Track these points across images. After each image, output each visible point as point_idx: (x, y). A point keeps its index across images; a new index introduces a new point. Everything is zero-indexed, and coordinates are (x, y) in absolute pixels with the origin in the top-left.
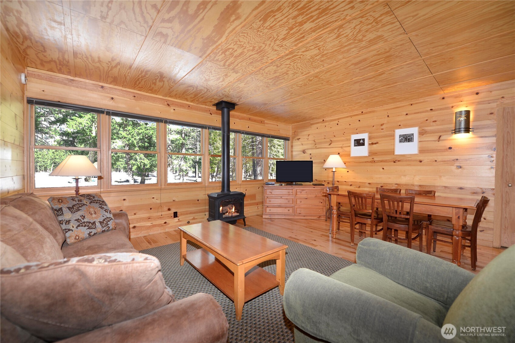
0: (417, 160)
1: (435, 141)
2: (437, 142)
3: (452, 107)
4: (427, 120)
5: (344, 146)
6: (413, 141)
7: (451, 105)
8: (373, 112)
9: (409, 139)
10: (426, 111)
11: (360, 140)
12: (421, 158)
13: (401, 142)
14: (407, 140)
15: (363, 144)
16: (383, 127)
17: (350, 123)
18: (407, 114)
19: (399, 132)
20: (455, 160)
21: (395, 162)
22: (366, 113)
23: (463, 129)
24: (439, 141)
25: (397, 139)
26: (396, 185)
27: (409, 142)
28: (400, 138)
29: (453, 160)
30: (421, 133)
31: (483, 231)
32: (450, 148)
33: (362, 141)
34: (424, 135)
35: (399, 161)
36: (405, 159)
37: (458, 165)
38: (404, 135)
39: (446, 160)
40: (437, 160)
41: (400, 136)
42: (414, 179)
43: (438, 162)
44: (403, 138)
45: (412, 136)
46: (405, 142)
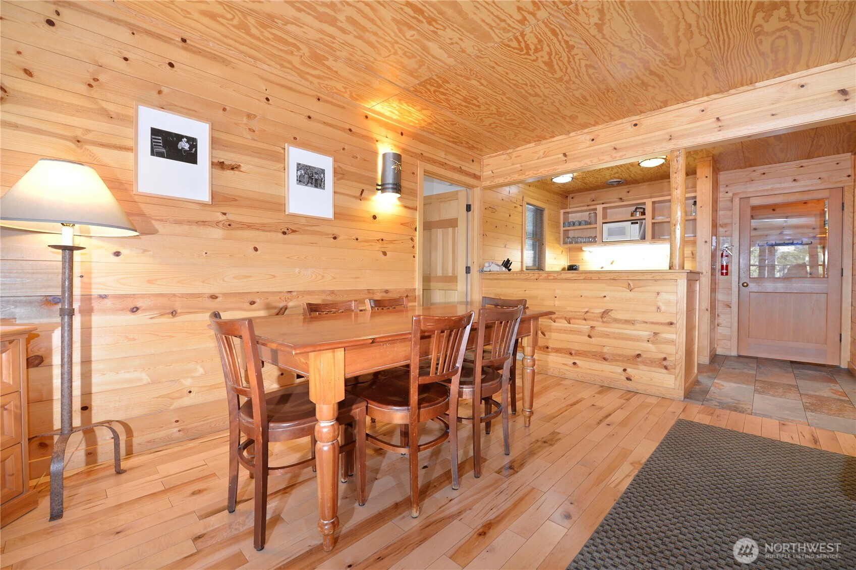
0: (328, 234)
1: (355, 197)
2: (358, 201)
3: (378, 141)
4: (343, 149)
5: (90, 137)
6: (324, 187)
7: (375, 137)
9: (316, 180)
10: (343, 130)
11: (180, 137)
12: (336, 231)
13: (300, 181)
14: (313, 181)
15: (191, 157)
16: (254, 124)
18: (309, 117)
19: (297, 156)
20: (380, 241)
21: (284, 233)
22: (197, 51)
24: (360, 200)
25: (293, 174)
26: (289, 295)
27: (316, 186)
28: (299, 173)
29: (378, 240)
30: (339, 174)
32: (375, 217)
33: (184, 145)
35: (294, 231)
36: (307, 228)
37: (384, 250)
38: (307, 166)
39: (370, 239)
40: (359, 238)
41: (298, 167)
42: (323, 277)
43: (360, 242)
44: (305, 173)
45: (322, 175)
46: (310, 184)
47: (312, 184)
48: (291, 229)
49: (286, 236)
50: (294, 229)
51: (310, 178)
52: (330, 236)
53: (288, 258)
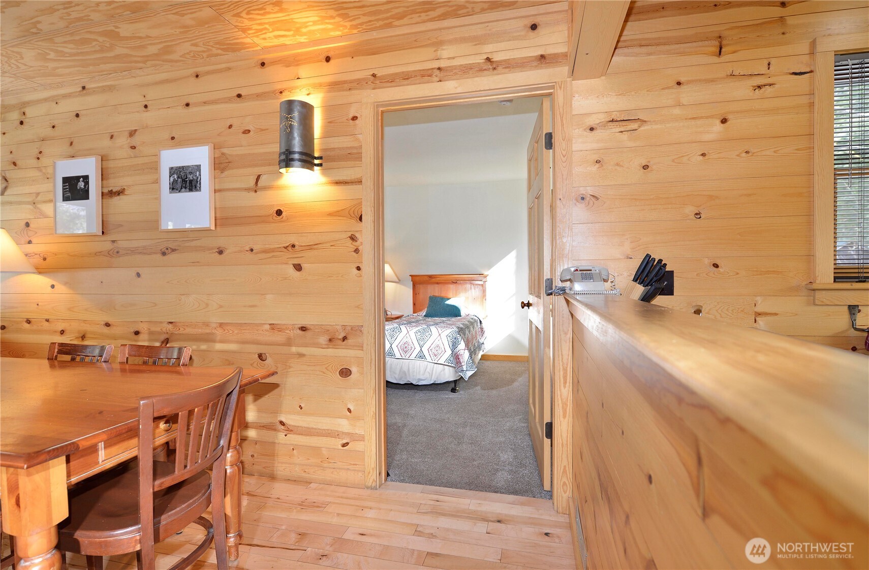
0: (212, 249)
1: (248, 190)
2: (253, 194)
3: (281, 92)
4: (230, 127)
5: (40, 199)
6: (200, 187)
7: (279, 87)
8: (110, 89)
9: (191, 181)
10: (228, 100)
12: (221, 242)
13: (173, 189)
14: (188, 184)
16: (136, 140)
17: (55, 123)
18: (187, 105)
19: (169, 159)
20: (290, 248)
21: (164, 254)
22: (94, 91)
23: (296, 156)
24: (256, 191)
25: (165, 180)
26: (170, 326)
27: (191, 190)
28: (172, 179)
29: (286, 248)
30: (220, 164)
31: (347, 444)
32: (279, 213)
33: (81, 184)
34: (226, 173)
35: (173, 250)
36: (187, 244)
37: (296, 262)
38: (180, 168)
39: (272, 247)
40: (255, 248)
41: (170, 173)
42: (207, 305)
43: (257, 253)
44: (178, 177)
45: (198, 173)
46: (183, 190)
47: (186, 188)
48: (171, 248)
49: (165, 258)
50: (173, 248)
51: (184, 181)
52: (214, 251)
53: (168, 282)
